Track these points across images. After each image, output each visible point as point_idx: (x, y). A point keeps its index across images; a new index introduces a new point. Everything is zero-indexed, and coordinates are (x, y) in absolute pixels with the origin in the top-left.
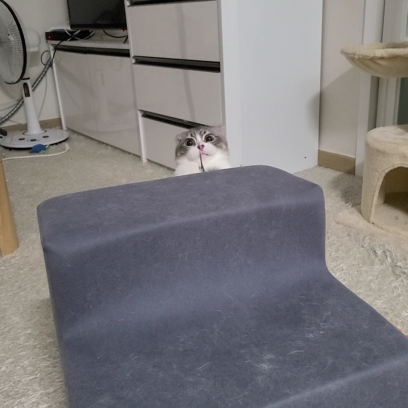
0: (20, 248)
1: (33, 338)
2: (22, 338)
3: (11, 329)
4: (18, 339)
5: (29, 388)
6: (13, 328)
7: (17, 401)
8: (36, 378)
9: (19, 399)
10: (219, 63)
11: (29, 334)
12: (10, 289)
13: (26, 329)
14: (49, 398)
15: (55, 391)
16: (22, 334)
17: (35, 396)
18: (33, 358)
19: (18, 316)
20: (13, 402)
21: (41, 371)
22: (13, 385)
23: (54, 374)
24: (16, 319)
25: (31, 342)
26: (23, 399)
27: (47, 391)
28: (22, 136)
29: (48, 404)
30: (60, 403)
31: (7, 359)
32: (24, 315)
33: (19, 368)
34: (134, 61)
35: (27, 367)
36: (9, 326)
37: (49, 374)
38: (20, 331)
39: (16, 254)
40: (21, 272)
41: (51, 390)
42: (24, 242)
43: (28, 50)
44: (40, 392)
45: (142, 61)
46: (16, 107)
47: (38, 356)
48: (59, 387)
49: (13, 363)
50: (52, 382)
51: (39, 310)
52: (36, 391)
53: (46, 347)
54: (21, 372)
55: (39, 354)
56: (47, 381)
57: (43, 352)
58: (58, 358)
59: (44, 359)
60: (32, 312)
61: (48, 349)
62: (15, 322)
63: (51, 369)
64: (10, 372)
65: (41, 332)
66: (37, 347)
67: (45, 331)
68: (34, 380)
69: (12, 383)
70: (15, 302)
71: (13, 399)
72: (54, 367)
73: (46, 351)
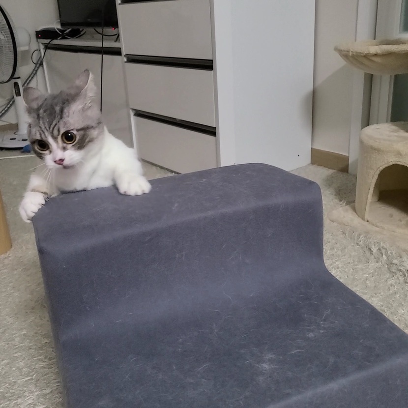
0: (13, 248)
1: (28, 339)
2: (17, 339)
3: (6, 330)
4: (14, 340)
5: (25, 389)
6: (8, 328)
7: (14, 403)
8: (32, 379)
9: (15, 400)
10: (212, 60)
11: (24, 334)
12: (4, 290)
13: (21, 330)
14: (46, 399)
15: (51, 392)
16: (17, 335)
17: (31, 398)
18: (28, 360)
19: (13, 317)
20: (9, 404)
21: (37, 372)
22: (9, 386)
23: (50, 375)
24: (11, 320)
25: (26, 343)
26: (19, 401)
27: (44, 392)
28: (14, 136)
29: (44, 405)
30: (56, 405)
31: (3, 361)
32: (19, 316)
33: (14, 369)
34: (125, 60)
35: (22, 368)
36: (3, 327)
37: (45, 375)
38: (15, 332)
39: (9, 254)
40: (15, 272)
41: (48, 391)
42: (18, 242)
43: (18, 49)
44: (36, 394)
45: (134, 59)
46: (7, 106)
47: (33, 357)
48: (55, 388)
49: (8, 364)
50: (49, 383)
51: (34, 311)
52: (32, 392)
53: (41, 348)
54: (17, 373)
55: (34, 355)
56: (43, 382)
57: (38, 353)
58: (54, 359)
59: (39, 359)
60: (26, 312)
61: (44, 350)
62: (9, 323)
63: (47, 370)
64: (5, 373)
65: (36, 333)
66: (32, 347)
67: (40, 331)
68: (30, 381)
69: (8, 384)
70: (9, 303)
71: (9, 400)
72: (50, 368)
73: (41, 351)
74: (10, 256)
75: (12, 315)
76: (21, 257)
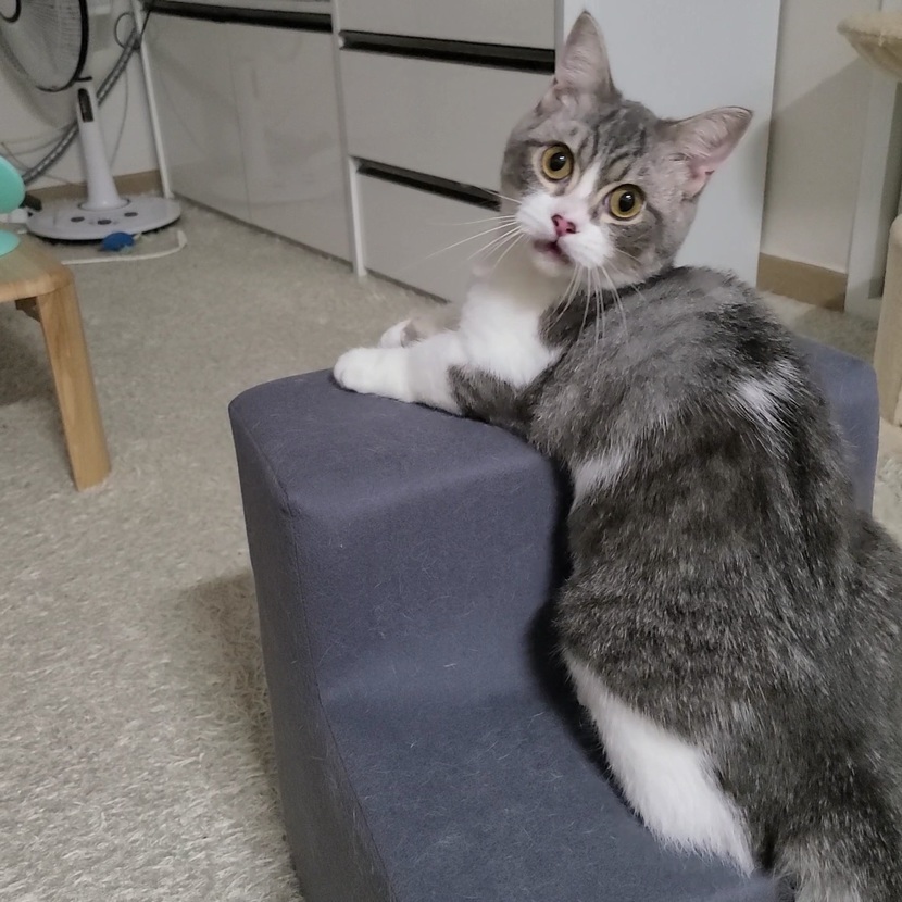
0: (114, 473)
1: (177, 675)
2: (153, 675)
3: (125, 653)
4: (145, 677)
5: (186, 783)
6: (130, 651)
7: (164, 813)
8: (197, 763)
9: (167, 807)
10: (554, 51)
11: (166, 665)
12: (107, 565)
13: (158, 654)
14: (232, 806)
15: (242, 792)
16: (151, 666)
17: (202, 802)
18: (184, 720)
19: (136, 625)
20: (156, 814)
21: (205, 747)
22: (150, 777)
23: (235, 754)
24: (132, 632)
25: (175, 685)
26: (177, 808)
27: (228, 791)
28: (77, 213)
29: (231, 818)
30: (257, 818)
31: (128, 721)
32: (149, 623)
33: (156, 739)
34: (341, 42)
35: (172, 738)
36: (118, 647)
37: (224, 754)
38: (145, 659)
39: (107, 485)
40: (126, 526)
41: (234, 789)
42: (122, 459)
43: (91, 12)
44: (211, 794)
45: (360, 42)
46: (59, 145)
47: (193, 713)
48: (251, 781)
49: (141, 728)
50: (234, 772)
51: (180, 612)
52: (202, 791)
53: (207, 695)
54: (164, 748)
55: (193, 711)
56: (222, 769)
57: (203, 706)
58: (239, 718)
59: (207, 720)
60: (165, 616)
61: (214, 699)
62: (131, 639)
63: (226, 742)
64: (138, 748)
65: (191, 662)
66: (189, 693)
68: (193, 767)
69: (146, 773)
70: (124, 595)
71: (155, 807)
72: (233, 739)
73: (208, 703)
74: (110, 490)
75: (133, 622)
76: (134, 492)
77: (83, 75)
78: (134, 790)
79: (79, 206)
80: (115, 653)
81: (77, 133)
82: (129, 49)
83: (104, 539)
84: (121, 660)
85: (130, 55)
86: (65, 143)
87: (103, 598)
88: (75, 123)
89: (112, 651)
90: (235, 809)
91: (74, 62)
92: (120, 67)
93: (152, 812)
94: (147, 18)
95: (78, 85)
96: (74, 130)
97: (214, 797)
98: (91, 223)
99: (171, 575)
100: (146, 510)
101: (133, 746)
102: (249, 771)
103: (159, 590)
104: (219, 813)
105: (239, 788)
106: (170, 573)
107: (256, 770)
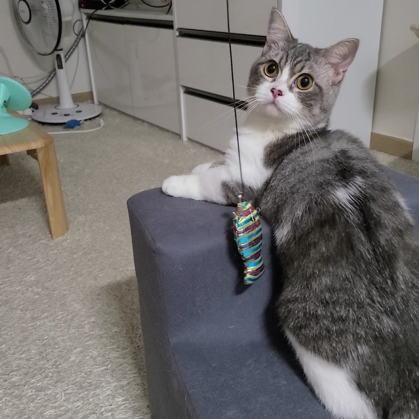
0: (70, 231)
1: (98, 327)
2: (87, 327)
3: (74, 316)
5: (102, 379)
6: (76, 315)
7: (92, 393)
8: (107, 369)
9: (93, 390)
11: (93, 322)
12: (66, 274)
13: (89, 317)
14: (124, 390)
15: (128, 383)
16: (86, 322)
17: (110, 388)
18: (101, 348)
19: (79, 303)
20: (88, 394)
21: (111, 362)
22: (85, 376)
23: (125, 365)
24: (77, 306)
25: (97, 332)
26: (98, 391)
27: (121, 383)
28: (54, 111)
29: (123, 397)
30: (135, 397)
31: (75, 349)
32: (85, 302)
33: (88, 358)
34: (178, 34)
35: (96, 357)
36: (71, 313)
37: (120, 365)
38: (83, 319)
39: (67, 237)
40: (75, 256)
41: (124, 383)
42: (74, 224)
43: (63, 19)
44: (113, 385)
47: (106, 346)
48: (132, 379)
49: (81, 352)
50: (124, 374)
51: (100, 297)
52: (110, 383)
53: (112, 337)
54: (91, 362)
55: (106, 344)
56: (118, 373)
57: (110, 342)
58: (127, 348)
59: (112, 349)
60: (93, 299)
61: (116, 339)
62: (77, 309)
63: (121, 360)
64: (79, 362)
65: (105, 321)
66: (103, 336)
67: (109, 319)
68: (105, 371)
69: (83, 374)
70: (73, 288)
71: (87, 390)
72: (124, 358)
73: (113, 341)
74: (68, 239)
75: (78, 301)
76: (79, 240)
77: (59, 48)
78: (77, 382)
79: (56, 108)
80: (69, 316)
81: (55, 74)
82: (80, 36)
83: (65, 262)
84: (72, 319)
85: (80, 39)
86: (50, 79)
87: (64, 290)
88: (55, 70)
89: (68, 315)
90: (125, 392)
91: (55, 42)
92: (75, 45)
93: (86, 393)
94: (89, 22)
95: (56, 53)
96: (54, 73)
97: (115, 386)
98: (61, 115)
99: (96, 280)
100: (84, 249)
101: (78, 361)
102: (132, 373)
103: (90, 286)
104: (118, 394)
105: (127, 382)
106: (95, 278)
107: (135, 373)
